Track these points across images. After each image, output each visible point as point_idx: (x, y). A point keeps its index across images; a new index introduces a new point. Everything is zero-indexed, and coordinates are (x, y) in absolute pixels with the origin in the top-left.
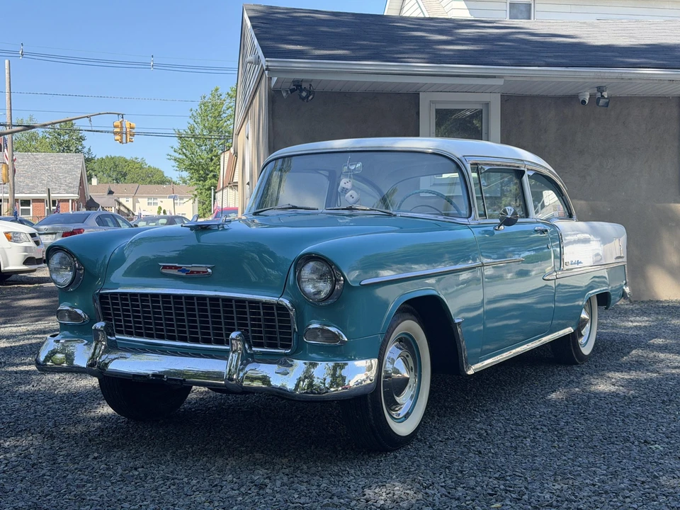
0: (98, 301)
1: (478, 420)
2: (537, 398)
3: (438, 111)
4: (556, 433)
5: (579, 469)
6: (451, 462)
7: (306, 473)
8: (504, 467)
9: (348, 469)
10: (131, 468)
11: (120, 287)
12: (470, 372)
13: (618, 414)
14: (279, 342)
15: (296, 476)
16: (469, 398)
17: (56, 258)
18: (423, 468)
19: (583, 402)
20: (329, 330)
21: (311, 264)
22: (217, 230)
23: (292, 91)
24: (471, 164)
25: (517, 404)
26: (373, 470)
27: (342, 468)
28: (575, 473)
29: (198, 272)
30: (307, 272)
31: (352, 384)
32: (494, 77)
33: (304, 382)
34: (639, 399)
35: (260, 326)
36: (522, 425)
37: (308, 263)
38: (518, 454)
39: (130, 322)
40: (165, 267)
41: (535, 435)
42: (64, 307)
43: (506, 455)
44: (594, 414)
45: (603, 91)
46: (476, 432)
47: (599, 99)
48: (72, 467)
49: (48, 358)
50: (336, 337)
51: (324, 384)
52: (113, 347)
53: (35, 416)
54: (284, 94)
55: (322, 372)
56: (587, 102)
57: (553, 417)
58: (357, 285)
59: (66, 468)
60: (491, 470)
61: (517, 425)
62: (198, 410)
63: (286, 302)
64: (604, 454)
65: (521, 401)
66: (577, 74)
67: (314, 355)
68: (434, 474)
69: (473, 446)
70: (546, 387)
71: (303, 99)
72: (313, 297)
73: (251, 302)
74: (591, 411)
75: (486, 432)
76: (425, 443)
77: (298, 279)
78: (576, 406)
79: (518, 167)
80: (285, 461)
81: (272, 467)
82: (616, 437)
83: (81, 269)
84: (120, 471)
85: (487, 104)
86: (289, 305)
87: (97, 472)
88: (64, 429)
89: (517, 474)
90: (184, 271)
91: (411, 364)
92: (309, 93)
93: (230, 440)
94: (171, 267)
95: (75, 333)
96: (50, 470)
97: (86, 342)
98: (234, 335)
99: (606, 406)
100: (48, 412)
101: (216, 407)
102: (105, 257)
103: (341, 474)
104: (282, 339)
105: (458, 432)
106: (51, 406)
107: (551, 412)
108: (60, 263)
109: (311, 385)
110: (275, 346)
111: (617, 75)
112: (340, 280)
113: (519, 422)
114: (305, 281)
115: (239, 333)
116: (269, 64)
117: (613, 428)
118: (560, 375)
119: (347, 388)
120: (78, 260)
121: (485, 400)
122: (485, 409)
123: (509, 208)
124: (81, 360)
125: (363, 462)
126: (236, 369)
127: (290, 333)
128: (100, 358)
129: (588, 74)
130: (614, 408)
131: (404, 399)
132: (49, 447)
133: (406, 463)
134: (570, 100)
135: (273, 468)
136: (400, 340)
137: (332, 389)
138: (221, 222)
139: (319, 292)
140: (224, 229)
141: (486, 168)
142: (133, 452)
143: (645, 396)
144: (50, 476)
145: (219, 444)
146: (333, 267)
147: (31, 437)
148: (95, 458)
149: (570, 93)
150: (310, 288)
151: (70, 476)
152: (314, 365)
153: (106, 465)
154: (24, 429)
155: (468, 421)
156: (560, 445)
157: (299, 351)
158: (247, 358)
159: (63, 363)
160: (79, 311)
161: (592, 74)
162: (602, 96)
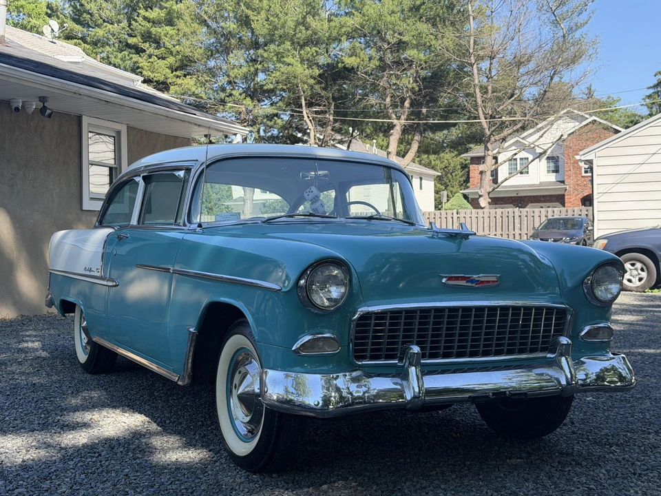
29: (487, 282)
40: (450, 279)
47: (45, 109)
56: (20, 109)
90: (472, 281)
162: (44, 106)
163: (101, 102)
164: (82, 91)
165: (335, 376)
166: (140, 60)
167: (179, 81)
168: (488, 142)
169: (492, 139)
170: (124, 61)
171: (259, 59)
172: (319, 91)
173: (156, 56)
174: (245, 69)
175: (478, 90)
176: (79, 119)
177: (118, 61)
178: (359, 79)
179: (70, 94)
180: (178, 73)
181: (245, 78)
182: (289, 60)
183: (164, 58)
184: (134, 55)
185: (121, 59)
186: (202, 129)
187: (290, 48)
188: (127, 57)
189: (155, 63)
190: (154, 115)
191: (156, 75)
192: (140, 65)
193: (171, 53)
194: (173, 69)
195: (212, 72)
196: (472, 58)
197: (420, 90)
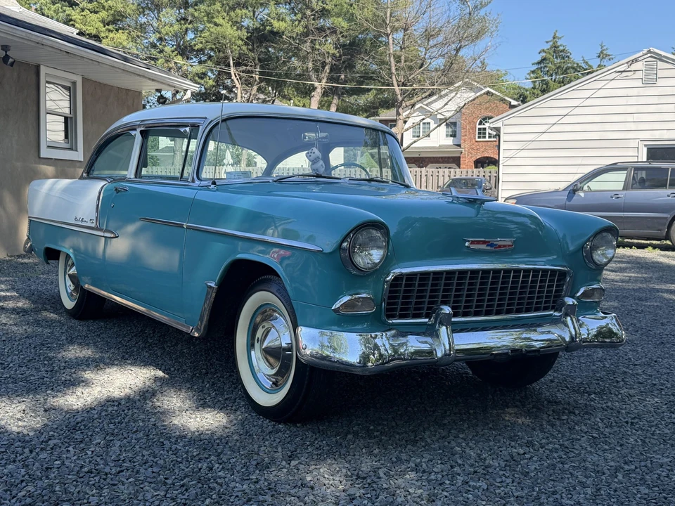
29: (504, 246)
40: (473, 242)
47: (7, 58)
90: (491, 245)
162: (6, 54)
163: (61, 52)
164: (45, 42)
165: (373, 335)
166: (73, 13)
167: (111, 35)
168: (399, 107)
169: (404, 104)
170: (57, 14)
171: (190, 18)
172: (247, 52)
173: (89, 10)
174: (176, 27)
175: (392, 59)
176: (37, 68)
177: (51, 13)
178: (284, 43)
179: (33, 44)
180: (111, 27)
181: (175, 35)
182: (219, 20)
183: (96, 12)
184: (68, 8)
185: (55, 11)
186: (156, 83)
187: (220, 9)
188: (60, 10)
189: (88, 17)
190: (112, 68)
191: (89, 28)
192: (73, 18)
193: (103, 7)
194: (105, 23)
195: (142, 28)
196: (388, 29)
197: (340, 56)
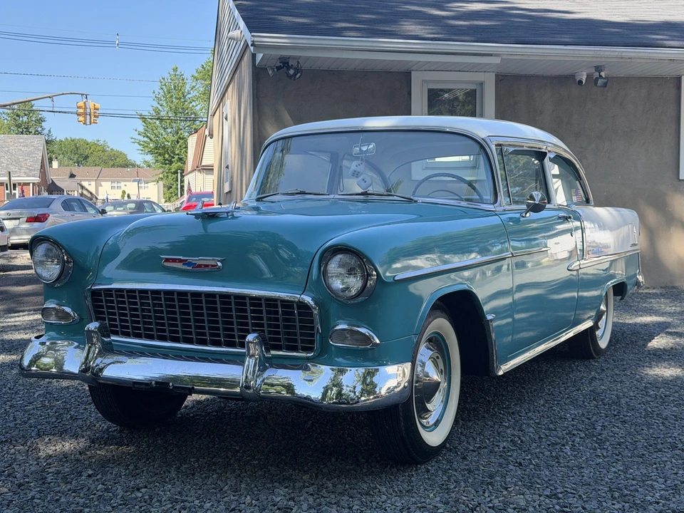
0: (89, 299)
1: (507, 424)
2: (562, 398)
3: (430, 91)
4: (595, 439)
5: (634, 482)
6: (491, 477)
7: (333, 492)
8: (551, 482)
9: (378, 486)
10: (133, 488)
11: (114, 282)
12: (501, 373)
13: (655, 416)
14: (300, 345)
15: (322, 496)
16: (490, 399)
17: (41, 249)
18: (463, 484)
19: (613, 402)
20: (358, 331)
21: (340, 256)
22: (226, 218)
23: (279, 68)
24: (496, 145)
25: (543, 405)
26: (405, 486)
27: (372, 485)
28: (632, 488)
29: (206, 266)
30: (333, 266)
31: (383, 392)
32: (491, 55)
33: (332, 390)
34: (672, 398)
35: (277, 326)
36: (555, 430)
37: (335, 255)
38: (562, 465)
39: (126, 321)
40: (167, 260)
41: (573, 442)
42: (51, 304)
43: (548, 466)
44: (630, 416)
45: (602, 71)
46: (509, 439)
47: (597, 79)
48: (64, 487)
49: (33, 362)
50: (367, 339)
51: (355, 393)
52: (108, 349)
53: (16, 424)
54: (270, 72)
55: (351, 379)
56: (584, 82)
57: (587, 420)
58: (392, 280)
59: (58, 489)
60: (538, 486)
61: (550, 429)
62: (197, 415)
63: (308, 299)
64: (655, 464)
65: (546, 401)
66: (577, 52)
67: (340, 360)
68: (477, 492)
69: (509, 456)
70: (569, 384)
71: (290, 77)
72: (341, 294)
73: (268, 299)
74: (625, 414)
75: (520, 439)
76: (456, 452)
77: (324, 273)
78: (606, 407)
79: (539, 148)
80: (306, 477)
81: (292, 485)
82: (662, 443)
83: (70, 262)
84: (120, 492)
85: (481, 84)
86: (312, 303)
87: (95, 494)
88: (50, 440)
89: (569, 490)
90: (189, 264)
91: (441, 366)
92: (297, 70)
93: (238, 451)
94: (174, 260)
95: (62, 334)
96: (40, 492)
97: (76, 344)
98: (250, 337)
99: (639, 406)
100: (29, 419)
101: (216, 411)
102: (98, 248)
103: (371, 492)
104: (302, 341)
105: (489, 439)
106: (32, 412)
107: (583, 415)
108: (46, 255)
109: (339, 394)
110: (295, 349)
111: (617, 54)
112: (372, 275)
113: (551, 426)
114: (332, 277)
115: (256, 335)
116: (256, 39)
117: (656, 433)
118: (580, 371)
119: (378, 397)
120: (67, 253)
121: (508, 401)
122: (511, 411)
123: (536, 193)
124: (73, 366)
125: (393, 477)
126: (253, 375)
127: (313, 335)
128: (94, 362)
129: (587, 53)
130: (650, 410)
131: (435, 405)
132: (35, 463)
133: (441, 478)
134: (565, 80)
135: (294, 486)
136: (430, 340)
137: (363, 399)
138: (230, 209)
139: (347, 288)
140: (234, 217)
141: (511, 149)
142: (131, 467)
143: (677, 395)
144: (40, 499)
145: (228, 457)
146: (365, 260)
147: (13, 450)
148: (90, 476)
149: (567, 72)
150: (337, 284)
151: (63, 500)
152: (342, 372)
153: (103, 484)
154: (4, 440)
155: (496, 426)
156: (605, 454)
157: (324, 355)
158: (265, 364)
159: (52, 368)
160: (68, 310)
161: (591, 53)
162: (600, 76)
176: (678, 81)
